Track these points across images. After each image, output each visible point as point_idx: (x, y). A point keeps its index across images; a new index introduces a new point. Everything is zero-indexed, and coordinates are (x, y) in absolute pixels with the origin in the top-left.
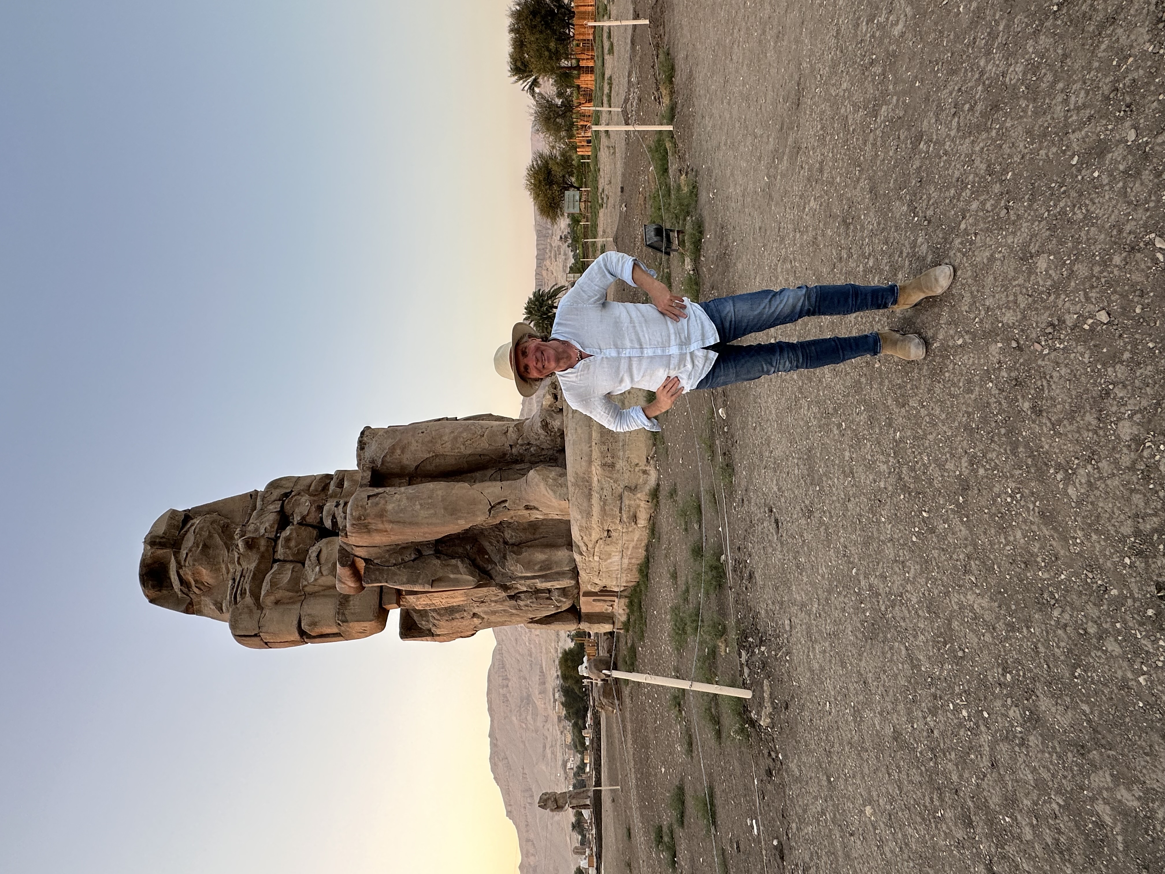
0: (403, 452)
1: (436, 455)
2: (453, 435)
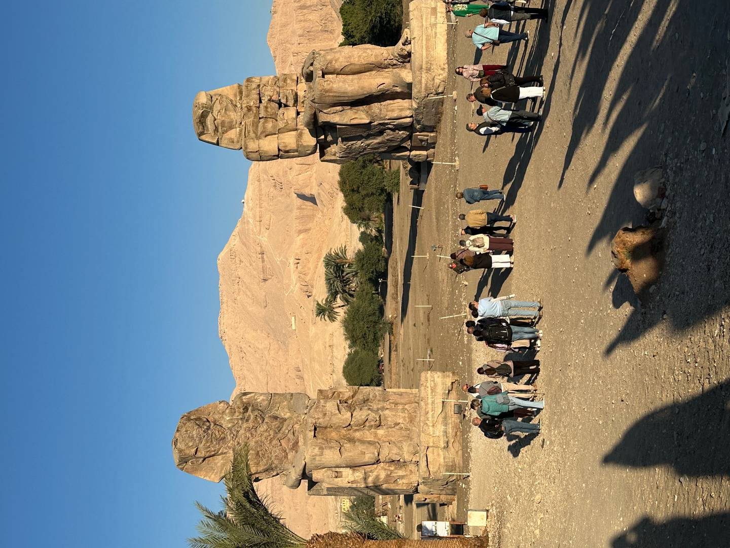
0: (336, 63)
1: (351, 64)
2: (359, 55)
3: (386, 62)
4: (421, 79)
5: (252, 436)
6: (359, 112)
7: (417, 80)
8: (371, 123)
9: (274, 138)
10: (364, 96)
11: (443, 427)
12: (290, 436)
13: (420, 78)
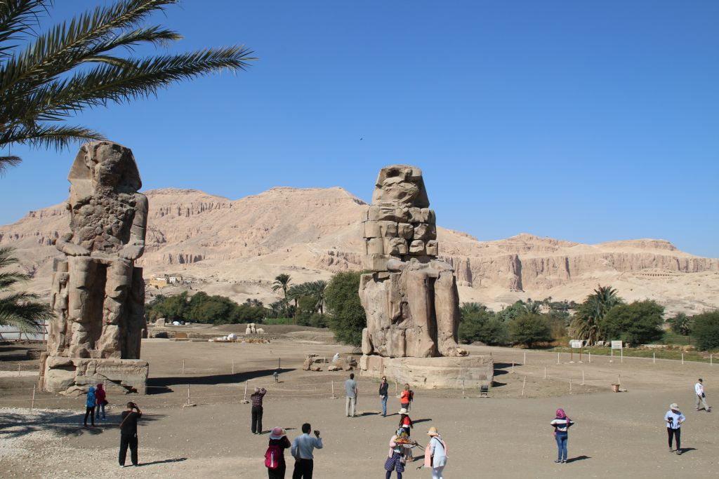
5: (107, 210)
6: (399, 310)
8: (390, 319)
11: (94, 380)
12: (105, 243)
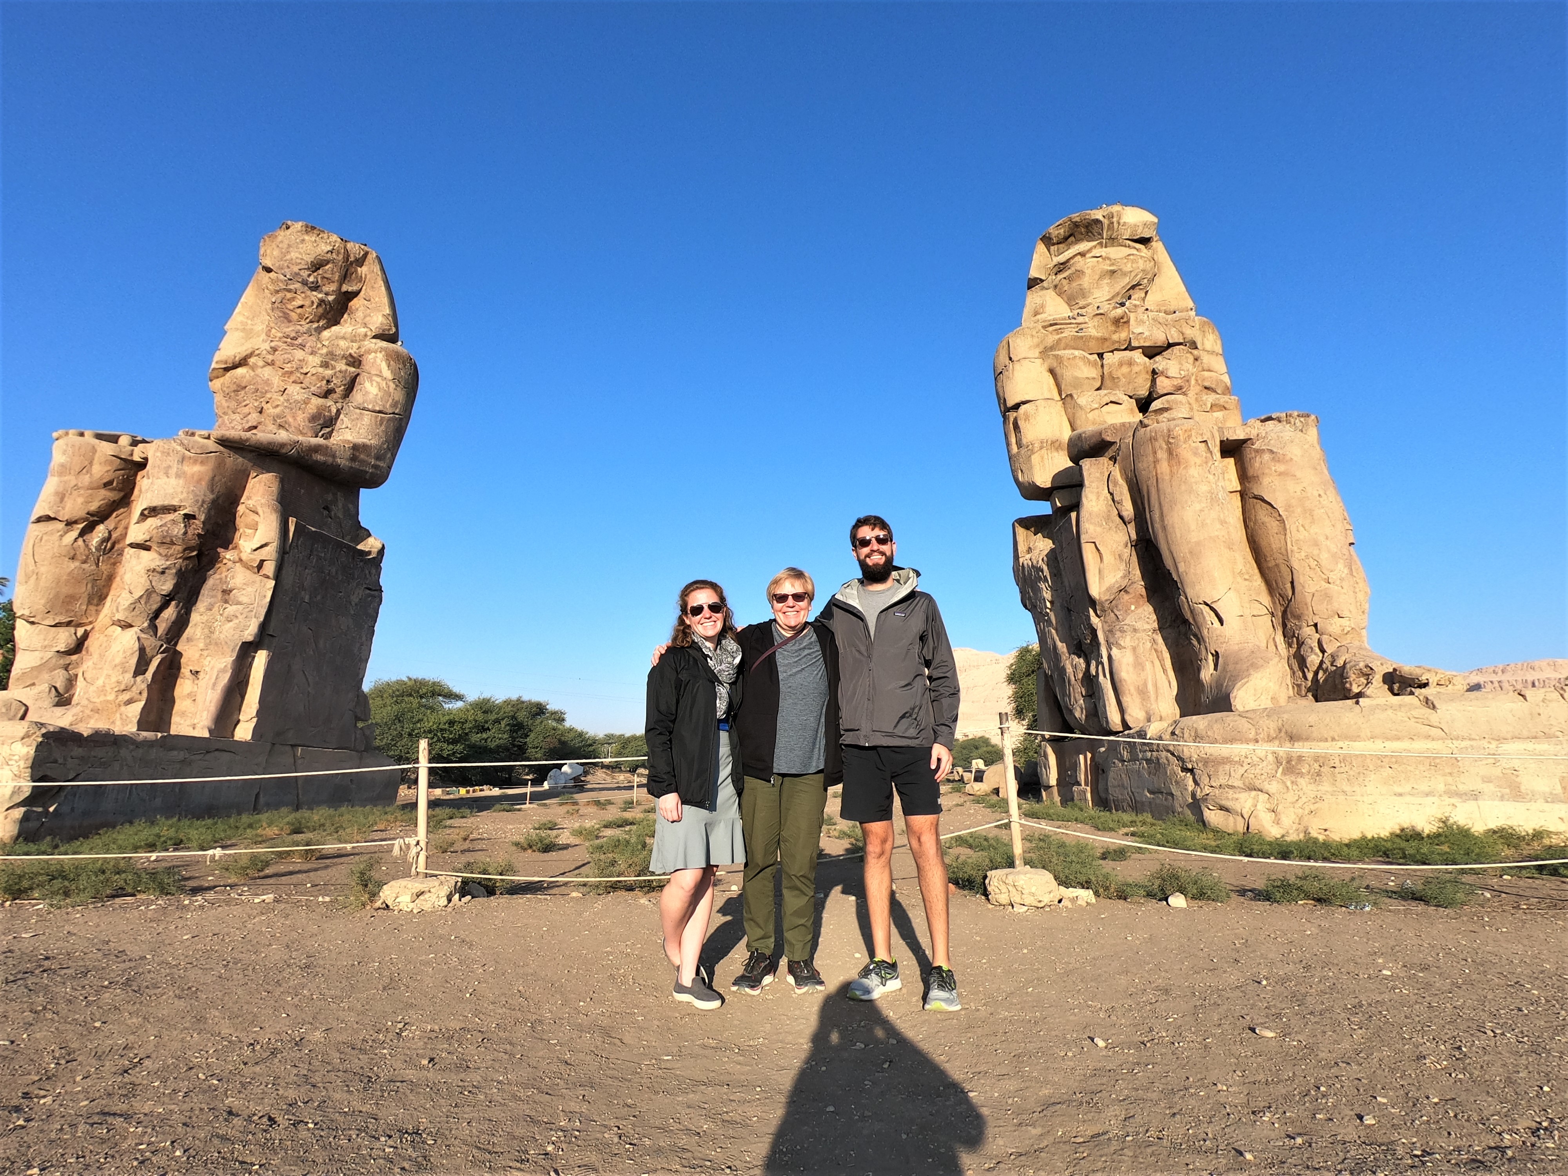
0: (1281, 474)
1: (1282, 521)
2: (1322, 538)
3: (1307, 631)
4: (1247, 741)
6: (1123, 566)
7: (1243, 725)
8: (1093, 603)
9: (1050, 390)
10: (1168, 563)
13: (1252, 736)
